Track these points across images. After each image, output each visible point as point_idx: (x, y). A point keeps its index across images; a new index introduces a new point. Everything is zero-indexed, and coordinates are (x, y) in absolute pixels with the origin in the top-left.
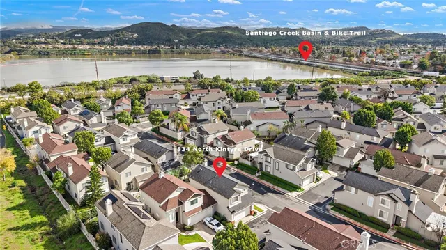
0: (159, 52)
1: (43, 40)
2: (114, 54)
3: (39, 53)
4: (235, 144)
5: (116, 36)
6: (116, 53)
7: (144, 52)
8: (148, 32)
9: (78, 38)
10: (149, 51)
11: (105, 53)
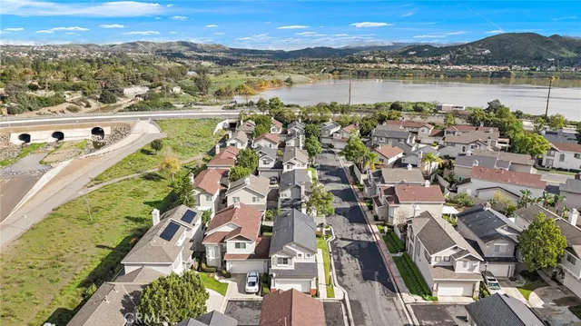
0: (508, 75)
1: (371, 59)
2: (442, 76)
3: (359, 72)
4: (397, 202)
5: (458, 53)
6: (445, 75)
7: (485, 75)
8: (506, 47)
9: (411, 56)
10: (493, 73)
11: (431, 75)
